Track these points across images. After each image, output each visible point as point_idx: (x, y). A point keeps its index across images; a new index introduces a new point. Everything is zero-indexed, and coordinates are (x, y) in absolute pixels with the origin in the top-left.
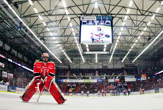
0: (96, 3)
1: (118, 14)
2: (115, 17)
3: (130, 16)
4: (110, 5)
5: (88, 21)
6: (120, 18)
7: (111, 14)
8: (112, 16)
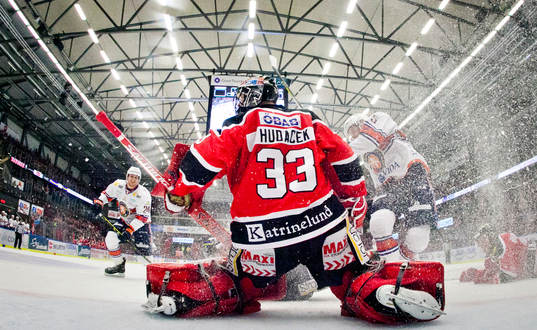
0: (251, 45)
1: (301, 74)
2: (294, 80)
3: (332, 79)
4: (283, 51)
5: (229, 88)
6: (307, 84)
7: (286, 74)
8: (288, 77)
